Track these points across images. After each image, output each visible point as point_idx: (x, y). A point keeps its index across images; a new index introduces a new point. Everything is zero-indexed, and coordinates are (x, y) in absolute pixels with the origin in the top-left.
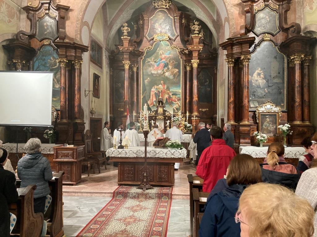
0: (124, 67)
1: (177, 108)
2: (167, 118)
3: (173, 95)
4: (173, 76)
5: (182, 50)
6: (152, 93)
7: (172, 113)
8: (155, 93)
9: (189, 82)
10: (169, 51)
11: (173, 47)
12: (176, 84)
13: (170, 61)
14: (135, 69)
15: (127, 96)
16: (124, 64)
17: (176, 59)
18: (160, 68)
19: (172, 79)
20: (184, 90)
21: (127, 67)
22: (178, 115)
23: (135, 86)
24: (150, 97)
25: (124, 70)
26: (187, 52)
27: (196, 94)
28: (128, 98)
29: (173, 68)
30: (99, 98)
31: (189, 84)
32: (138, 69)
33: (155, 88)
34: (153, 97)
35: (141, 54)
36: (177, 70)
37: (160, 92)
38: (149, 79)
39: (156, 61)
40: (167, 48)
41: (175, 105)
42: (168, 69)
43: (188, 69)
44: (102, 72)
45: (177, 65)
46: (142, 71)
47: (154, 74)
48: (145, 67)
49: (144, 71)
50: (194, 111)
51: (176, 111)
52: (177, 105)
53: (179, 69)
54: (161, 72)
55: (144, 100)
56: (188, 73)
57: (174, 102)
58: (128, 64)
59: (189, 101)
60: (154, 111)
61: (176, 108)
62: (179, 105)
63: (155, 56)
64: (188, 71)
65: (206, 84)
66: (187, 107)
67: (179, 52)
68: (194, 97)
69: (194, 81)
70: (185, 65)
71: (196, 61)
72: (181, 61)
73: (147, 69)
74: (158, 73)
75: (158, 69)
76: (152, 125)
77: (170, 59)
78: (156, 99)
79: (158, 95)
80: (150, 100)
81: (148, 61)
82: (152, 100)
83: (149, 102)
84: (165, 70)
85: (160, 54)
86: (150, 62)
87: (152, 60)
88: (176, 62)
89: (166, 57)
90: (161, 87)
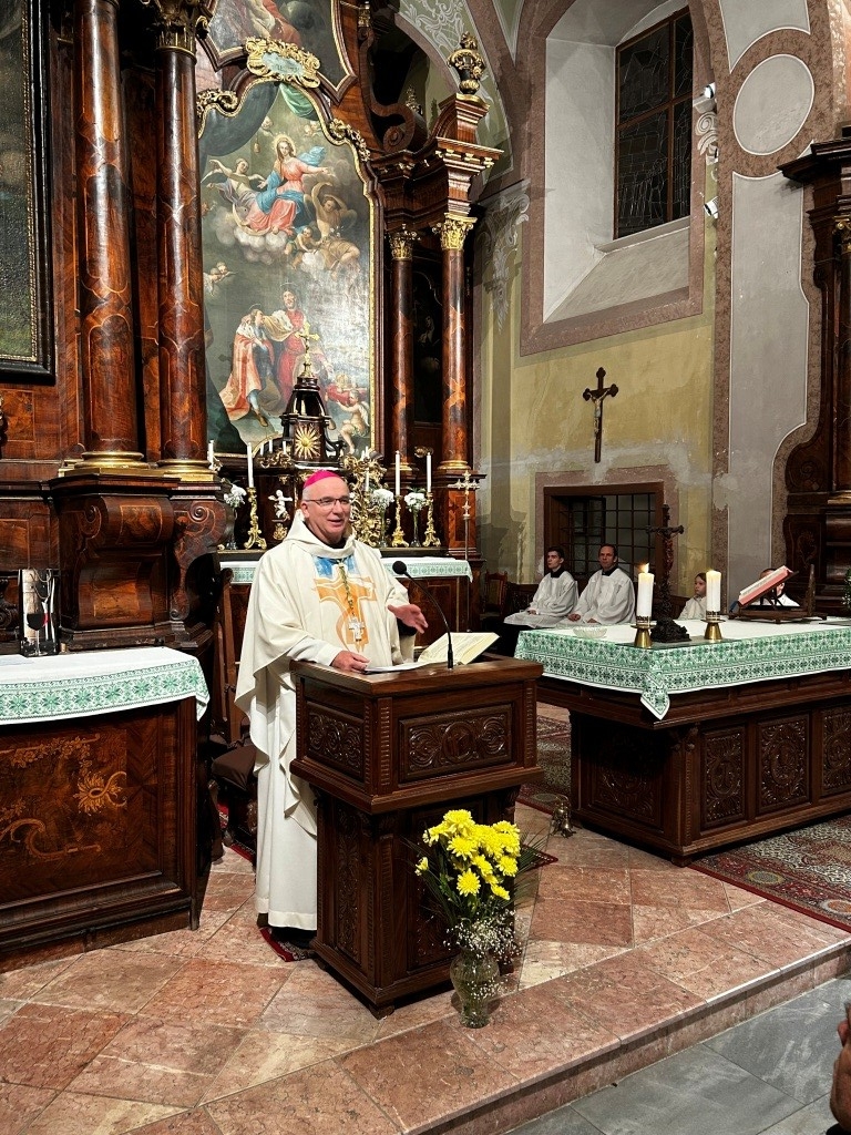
1: (354, 433)
4: (339, 275)
6: (240, 349)
8: (257, 350)
11: (340, 131)
13: (321, 199)
18: (280, 223)
24: (232, 368)
26: (408, 168)
27: (461, 375)
29: (334, 234)
31: (407, 329)
33: (253, 324)
34: (244, 371)
36: (354, 250)
38: (222, 268)
39: (257, 182)
40: (308, 129)
41: (346, 421)
42: (316, 234)
43: (401, 253)
45: (353, 224)
47: (249, 247)
50: (452, 452)
52: (355, 421)
54: (285, 248)
57: (343, 407)
59: (408, 406)
62: (362, 422)
63: (253, 154)
64: (402, 263)
65: (424, 337)
66: (396, 434)
67: (360, 162)
68: (454, 386)
69: (451, 316)
70: (387, 235)
71: (463, 220)
72: (372, 211)
73: (214, 215)
74: (270, 246)
75: (266, 226)
76: (278, 514)
77: (324, 187)
78: (261, 380)
79: (269, 362)
80: (229, 383)
81: (216, 171)
82: (240, 387)
83: (227, 396)
84: (299, 236)
85: (278, 148)
86: (226, 177)
87: (237, 173)
88: (350, 212)
89: (303, 173)
90: (286, 323)
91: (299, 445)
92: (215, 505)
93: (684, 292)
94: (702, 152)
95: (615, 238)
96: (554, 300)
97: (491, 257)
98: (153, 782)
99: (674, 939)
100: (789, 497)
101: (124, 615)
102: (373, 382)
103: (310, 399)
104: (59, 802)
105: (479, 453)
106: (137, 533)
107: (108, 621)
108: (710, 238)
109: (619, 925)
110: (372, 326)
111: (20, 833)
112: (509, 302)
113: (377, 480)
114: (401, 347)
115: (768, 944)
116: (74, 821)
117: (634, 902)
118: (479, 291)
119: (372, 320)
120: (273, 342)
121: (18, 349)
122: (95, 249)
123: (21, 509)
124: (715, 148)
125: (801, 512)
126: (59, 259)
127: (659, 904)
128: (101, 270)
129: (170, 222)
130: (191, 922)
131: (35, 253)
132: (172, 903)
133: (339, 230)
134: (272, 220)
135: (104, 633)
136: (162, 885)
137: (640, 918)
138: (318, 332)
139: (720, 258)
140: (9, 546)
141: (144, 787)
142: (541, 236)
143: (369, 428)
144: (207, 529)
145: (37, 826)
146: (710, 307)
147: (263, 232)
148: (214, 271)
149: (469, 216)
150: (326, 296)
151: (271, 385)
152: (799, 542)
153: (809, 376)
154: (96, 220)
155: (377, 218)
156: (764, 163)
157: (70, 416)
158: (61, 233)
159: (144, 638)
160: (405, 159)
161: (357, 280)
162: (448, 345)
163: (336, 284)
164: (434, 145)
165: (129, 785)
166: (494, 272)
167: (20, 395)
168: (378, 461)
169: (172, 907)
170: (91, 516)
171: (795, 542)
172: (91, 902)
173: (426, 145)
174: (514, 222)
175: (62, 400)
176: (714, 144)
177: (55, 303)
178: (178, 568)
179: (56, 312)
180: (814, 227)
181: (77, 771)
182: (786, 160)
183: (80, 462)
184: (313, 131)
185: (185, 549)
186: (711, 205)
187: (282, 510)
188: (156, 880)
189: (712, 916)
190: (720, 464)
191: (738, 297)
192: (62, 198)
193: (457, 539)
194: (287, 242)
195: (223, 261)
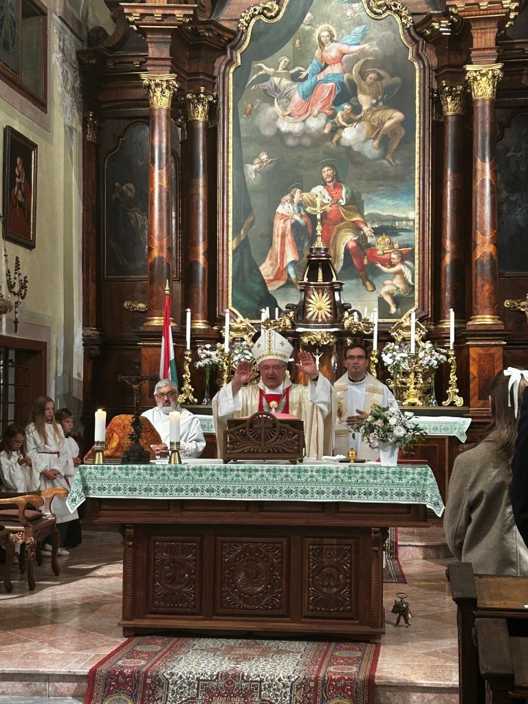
0: (148, 105)
1: (396, 293)
2: (349, 341)
3: (377, 232)
4: (380, 142)
5: (419, 19)
6: (279, 226)
7: (376, 315)
8: (295, 225)
9: (454, 172)
10: (359, 24)
11: (379, 7)
12: (395, 183)
13: (362, 74)
14: (200, 115)
15: (160, 239)
16: (149, 87)
17: (390, 63)
18: (319, 105)
19: (377, 159)
20: (428, 208)
21: (161, 101)
22: (403, 329)
23: (201, 191)
24: (271, 244)
25: (148, 119)
26: (443, 27)
27: (488, 227)
28: (170, 249)
29: (377, 103)
30: (30, 245)
31: (455, 183)
32: (213, 111)
33: (292, 202)
34: (283, 245)
35: (230, 40)
36: (398, 115)
37: (319, 217)
38: (264, 157)
39: (299, 73)
40: (349, 13)
41: (387, 282)
42: (357, 109)
43: (450, 107)
44: (46, 126)
46: (231, 120)
47: (289, 134)
48: (245, 104)
49: (242, 121)
50: (478, 307)
51: (393, 310)
52: (397, 282)
53: (408, 109)
54: (324, 128)
55: (242, 254)
56: (450, 131)
57: (385, 269)
58: (168, 87)
59: (454, 261)
60: (286, 308)
61: (390, 294)
62: (405, 281)
63: (295, 49)
64: (451, 118)
67: (404, 29)
68: (479, 239)
69: (480, 167)
71: (489, 67)
72: (417, 74)
73: (257, 112)
74: (309, 129)
75: (307, 111)
77: (366, 62)
78: (299, 252)
80: (268, 258)
82: (279, 260)
83: (266, 270)
84: (339, 115)
85: (319, 38)
86: (270, 76)
87: (279, 71)
88: (394, 79)
89: (344, 54)
90: (324, 197)
102: (417, 241)
103: (325, 266)
110: (417, 187)
119: (417, 180)
120: (310, 216)
133: (381, 100)
134: (312, 105)
143: (413, 287)
147: (303, 118)
148: (257, 161)
149: (497, 62)
184: (355, 13)
193: (480, 399)
194: (327, 122)
195: (265, 151)
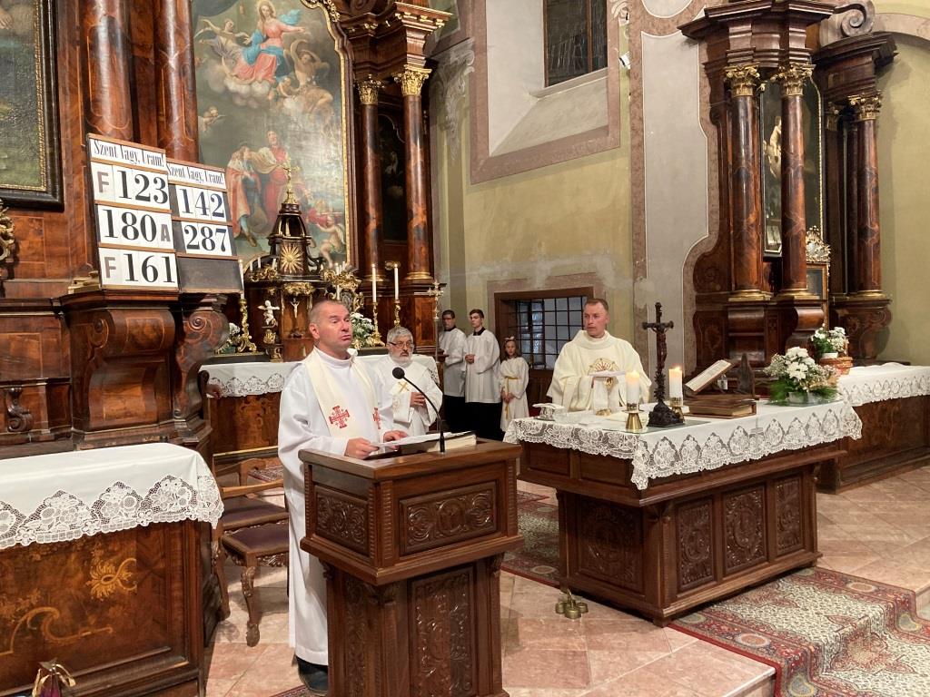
1: (332, 250)
6: (231, 180)
8: (245, 181)
9: (376, 151)
10: (294, 8)
13: (299, 53)
17: (319, 49)
18: (263, 73)
26: (372, 28)
27: (423, 200)
29: (310, 83)
31: (376, 161)
33: (242, 159)
36: (328, 96)
38: (214, 111)
39: (243, 38)
41: (326, 241)
42: (295, 83)
43: (368, 98)
45: (326, 74)
47: (236, 94)
50: (417, 265)
52: (333, 240)
54: (268, 94)
57: (322, 228)
59: (378, 227)
61: (327, 251)
62: (339, 241)
63: (239, 14)
64: (369, 107)
65: (389, 169)
66: (369, 251)
67: (332, 23)
68: (417, 209)
69: (412, 150)
70: (356, 84)
71: (420, 70)
72: (342, 63)
73: (206, 67)
74: (254, 92)
75: (252, 75)
76: (268, 323)
77: (301, 43)
78: (250, 207)
79: (255, 190)
81: (207, 29)
84: (281, 84)
85: (260, 10)
86: (216, 34)
87: (226, 31)
88: (324, 64)
89: (282, 31)
90: (270, 158)
91: (285, 262)
92: (211, 315)
93: (605, 129)
94: (615, 16)
95: (546, 86)
96: (499, 137)
97: (444, 103)
98: (161, 566)
99: (626, 679)
100: (696, 297)
101: (131, 416)
102: (347, 207)
103: (293, 221)
104: (73, 591)
105: (439, 266)
106: (142, 342)
107: (117, 422)
108: (625, 85)
109: (579, 669)
110: (345, 160)
111: (37, 620)
112: (460, 140)
113: (353, 290)
114: (370, 176)
115: (705, 679)
116: (88, 606)
117: (590, 648)
118: (435, 131)
119: (345, 155)
120: (260, 175)
121: (28, 180)
122: (98, 90)
123: (34, 323)
124: (626, 12)
125: (706, 308)
126: (65, 100)
127: (611, 648)
128: (104, 108)
129: (167, 69)
130: (198, 691)
131: (43, 94)
132: (180, 676)
133: (315, 79)
134: (257, 71)
135: (113, 433)
136: (171, 659)
137: (596, 660)
138: (299, 164)
139: (634, 102)
140: (22, 357)
141: (152, 571)
142: (485, 84)
143: (345, 246)
144: (206, 336)
145: (53, 613)
146: (626, 142)
147: (248, 81)
148: (207, 114)
149: (425, 67)
150: (305, 135)
151: (258, 210)
152: (706, 333)
153: (709, 197)
154: (99, 65)
155: (347, 69)
156: (666, 25)
157: (79, 239)
158: (67, 77)
159: (150, 435)
160: (370, 20)
161: (331, 122)
162: (410, 176)
163: (313, 125)
164: (394, 8)
165: (139, 570)
166: (446, 114)
167: (31, 221)
168: (354, 274)
169: (181, 679)
170: (98, 328)
171: (704, 333)
172: (105, 680)
173: (387, 9)
174: (462, 73)
175: (70, 224)
176: (626, 9)
177: (63, 139)
178: (180, 372)
179: (63, 147)
180: (708, 75)
181: (89, 560)
182: (684, 22)
183: (88, 280)
185: (185, 354)
186: (625, 58)
187: (270, 317)
188: (164, 655)
189: (656, 656)
190: (639, 270)
191: (649, 133)
192: (67, 46)
193: (423, 339)
194: (270, 89)
195: (215, 106)
